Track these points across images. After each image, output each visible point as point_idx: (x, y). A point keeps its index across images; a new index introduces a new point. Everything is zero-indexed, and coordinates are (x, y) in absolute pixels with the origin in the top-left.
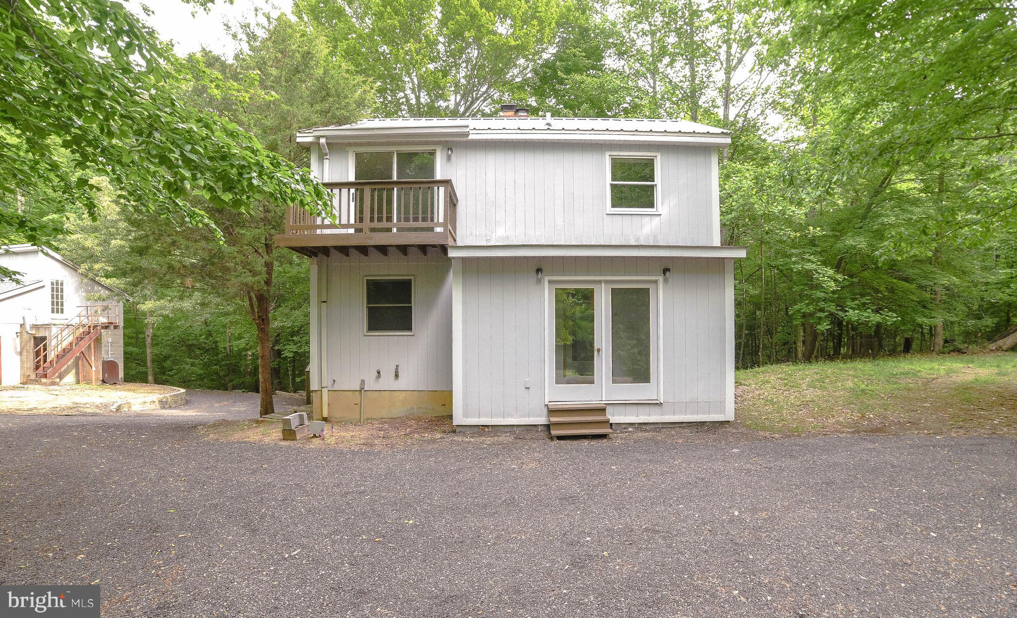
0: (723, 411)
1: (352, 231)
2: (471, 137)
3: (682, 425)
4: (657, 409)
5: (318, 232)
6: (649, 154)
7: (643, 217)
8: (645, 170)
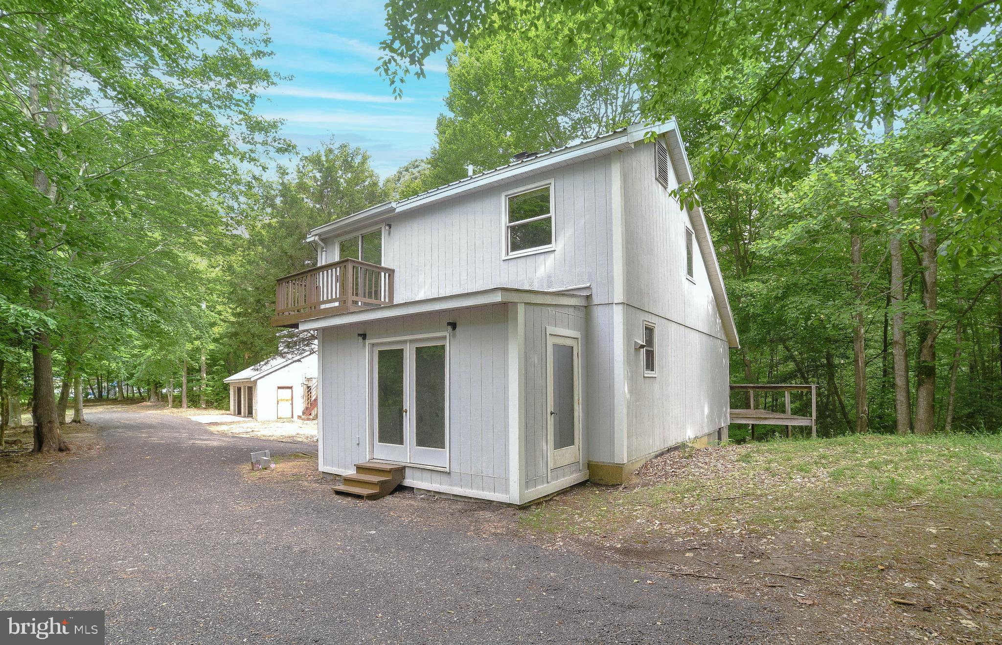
0: (507, 491)
1: (337, 304)
2: (398, 210)
3: (470, 500)
4: (445, 478)
5: (323, 307)
6: (543, 183)
7: (537, 256)
8: (540, 202)
